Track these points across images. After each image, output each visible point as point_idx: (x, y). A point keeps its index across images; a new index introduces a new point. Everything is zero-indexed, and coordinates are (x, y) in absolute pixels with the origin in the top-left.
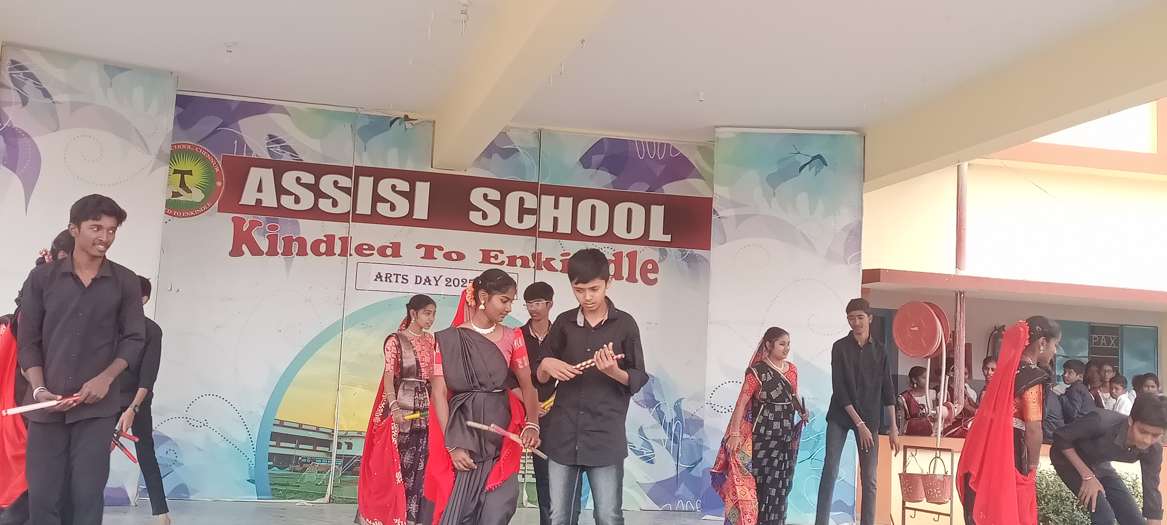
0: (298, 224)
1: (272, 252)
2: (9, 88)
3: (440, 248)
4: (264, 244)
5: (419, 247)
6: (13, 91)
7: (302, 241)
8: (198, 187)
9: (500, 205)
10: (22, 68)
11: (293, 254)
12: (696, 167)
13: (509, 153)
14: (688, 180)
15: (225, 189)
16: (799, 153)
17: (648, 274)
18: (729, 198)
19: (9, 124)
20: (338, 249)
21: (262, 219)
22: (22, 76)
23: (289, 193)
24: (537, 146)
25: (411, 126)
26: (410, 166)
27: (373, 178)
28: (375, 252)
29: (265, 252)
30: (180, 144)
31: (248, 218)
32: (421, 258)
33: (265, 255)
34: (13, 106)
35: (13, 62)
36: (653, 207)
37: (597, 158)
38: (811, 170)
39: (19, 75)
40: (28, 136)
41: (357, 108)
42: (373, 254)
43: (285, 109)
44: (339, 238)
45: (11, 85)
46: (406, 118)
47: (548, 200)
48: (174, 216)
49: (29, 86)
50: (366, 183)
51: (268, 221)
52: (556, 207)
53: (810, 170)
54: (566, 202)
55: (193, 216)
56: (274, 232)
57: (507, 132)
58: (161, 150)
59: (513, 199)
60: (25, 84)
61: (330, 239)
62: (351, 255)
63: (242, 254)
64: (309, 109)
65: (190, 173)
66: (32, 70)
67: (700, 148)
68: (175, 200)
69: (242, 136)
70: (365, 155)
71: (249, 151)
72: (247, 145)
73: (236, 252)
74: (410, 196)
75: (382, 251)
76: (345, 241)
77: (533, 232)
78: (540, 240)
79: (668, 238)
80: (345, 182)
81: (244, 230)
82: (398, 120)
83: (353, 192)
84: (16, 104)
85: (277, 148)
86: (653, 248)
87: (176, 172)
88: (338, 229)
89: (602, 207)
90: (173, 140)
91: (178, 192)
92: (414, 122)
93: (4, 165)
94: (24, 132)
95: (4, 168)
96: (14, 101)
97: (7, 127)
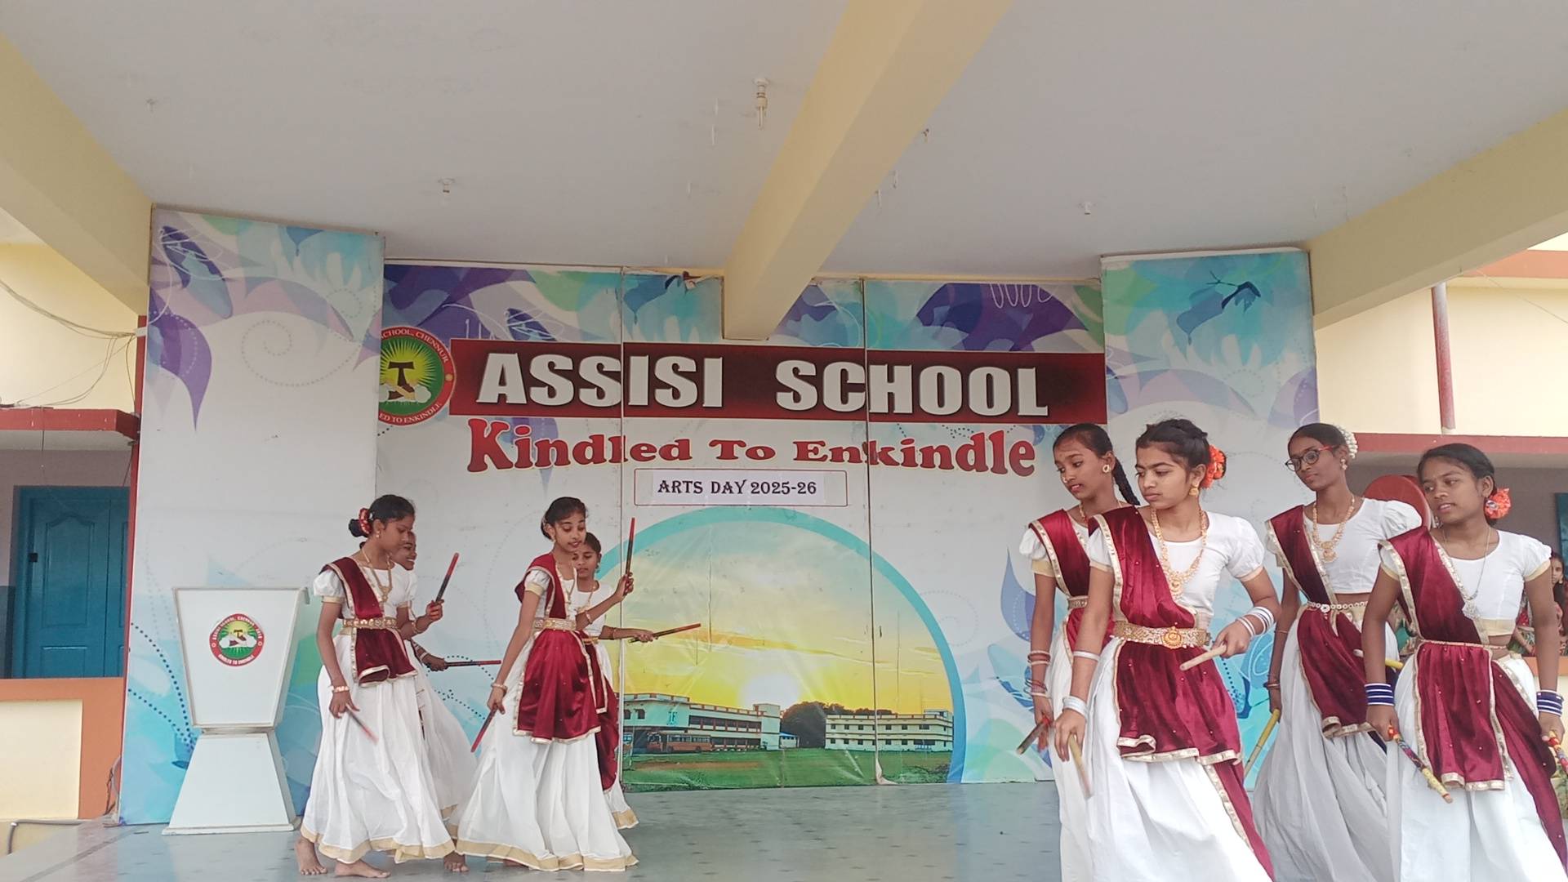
0: (555, 424)
1: (524, 462)
2: (165, 264)
3: (742, 444)
4: (512, 454)
5: (713, 444)
6: (169, 269)
7: (561, 446)
8: (422, 382)
9: (817, 381)
10: (179, 237)
11: (550, 464)
12: (1075, 314)
13: (823, 312)
14: (1066, 332)
15: (457, 382)
16: (1219, 282)
17: (1021, 461)
18: (1127, 350)
19: (166, 311)
20: (608, 453)
21: (507, 420)
22: (179, 247)
23: (542, 384)
24: (859, 301)
25: (693, 286)
26: (694, 340)
27: (647, 357)
28: (657, 454)
29: (514, 463)
30: (394, 329)
31: (489, 420)
32: (718, 458)
33: (514, 467)
34: (171, 287)
35: (168, 230)
36: (1021, 371)
37: (940, 312)
38: (1239, 304)
39: (177, 246)
40: (192, 326)
41: (622, 267)
42: (654, 457)
43: (528, 275)
44: (610, 439)
45: (167, 260)
46: (686, 276)
47: (879, 372)
48: (393, 423)
49: (190, 260)
50: (639, 364)
51: (516, 422)
52: (890, 379)
53: (1236, 304)
54: (903, 373)
55: (418, 421)
56: (524, 437)
57: (819, 285)
58: (368, 336)
59: (832, 372)
60: (184, 257)
61: (598, 441)
62: (626, 460)
63: (484, 467)
64: (559, 272)
65: (410, 365)
66: (193, 239)
67: (1077, 288)
68: (393, 402)
69: (475, 313)
70: (636, 328)
71: (486, 332)
72: (482, 326)
73: (477, 465)
74: (697, 377)
75: (666, 453)
76: (616, 442)
77: (861, 414)
78: (873, 425)
79: (1044, 411)
80: (611, 364)
81: (486, 436)
82: (675, 280)
83: (622, 377)
84: (175, 284)
85: (520, 326)
86: (1025, 427)
87: (392, 365)
88: (607, 427)
89: (952, 376)
90: (383, 324)
91: (396, 392)
92: (699, 280)
93: (163, 366)
94: (187, 321)
95: (162, 370)
96: (171, 281)
97: (164, 315)
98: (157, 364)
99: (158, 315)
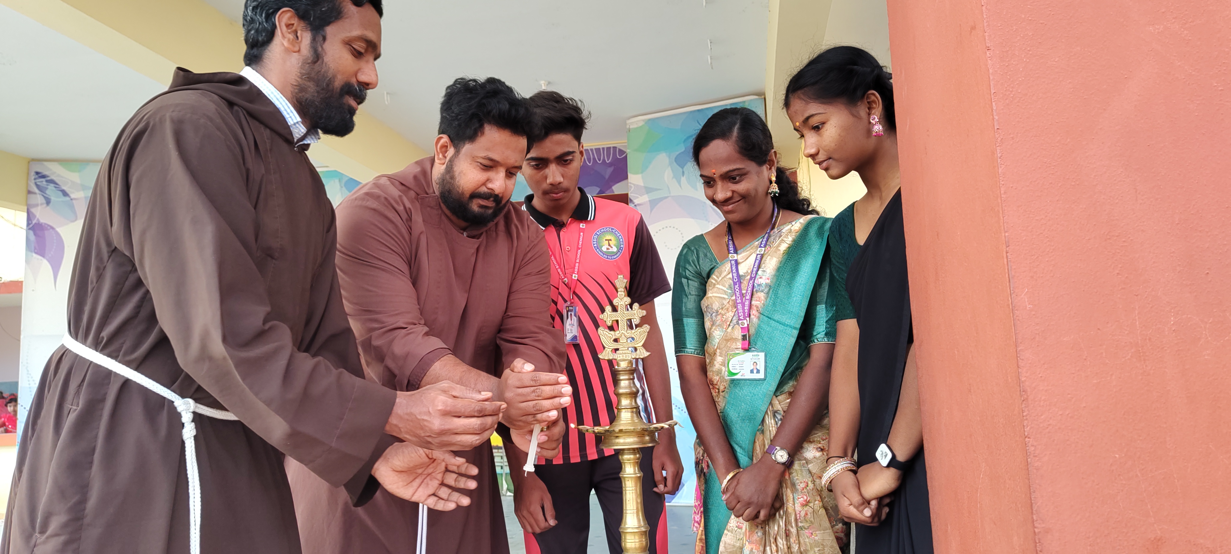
2: (35, 193)
6: (38, 196)
10: (44, 177)
19: (37, 221)
22: (44, 183)
34: (39, 208)
35: (37, 173)
39: (43, 182)
40: (53, 228)
45: (37, 191)
49: (51, 190)
60: (47, 188)
66: (53, 177)
84: (42, 204)
93: (36, 253)
94: (49, 225)
95: (34, 255)
96: (39, 202)
97: (35, 223)
98: (31, 252)
99: (32, 223)
